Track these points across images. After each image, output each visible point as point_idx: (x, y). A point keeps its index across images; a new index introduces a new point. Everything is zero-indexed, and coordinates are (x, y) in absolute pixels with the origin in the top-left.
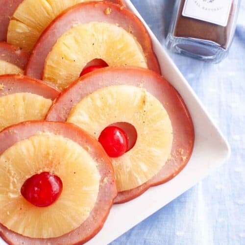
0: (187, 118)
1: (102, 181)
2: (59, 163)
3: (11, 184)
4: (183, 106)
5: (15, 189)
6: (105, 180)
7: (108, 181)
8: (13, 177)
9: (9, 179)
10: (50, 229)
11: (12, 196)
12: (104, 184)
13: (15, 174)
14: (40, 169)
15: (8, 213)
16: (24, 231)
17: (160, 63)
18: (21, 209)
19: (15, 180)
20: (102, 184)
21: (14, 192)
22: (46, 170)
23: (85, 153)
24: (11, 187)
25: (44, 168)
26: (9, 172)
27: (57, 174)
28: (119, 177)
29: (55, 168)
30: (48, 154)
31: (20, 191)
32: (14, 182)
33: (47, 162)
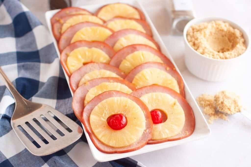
0: (193, 118)
1: (145, 131)
2: (129, 112)
3: (104, 114)
4: (192, 113)
5: (105, 117)
6: (147, 130)
7: (148, 131)
8: (106, 111)
9: (104, 111)
10: (114, 142)
11: (102, 119)
12: (146, 132)
13: (107, 110)
14: (120, 111)
15: (98, 126)
16: (102, 137)
17: (186, 94)
18: (104, 126)
19: (106, 113)
20: (145, 132)
21: (104, 118)
22: (122, 113)
23: (142, 112)
24: (104, 115)
25: (122, 111)
26: (105, 108)
27: (127, 116)
28: (154, 132)
29: (126, 113)
30: (126, 106)
31: (106, 118)
32: (105, 113)
33: (124, 109)
